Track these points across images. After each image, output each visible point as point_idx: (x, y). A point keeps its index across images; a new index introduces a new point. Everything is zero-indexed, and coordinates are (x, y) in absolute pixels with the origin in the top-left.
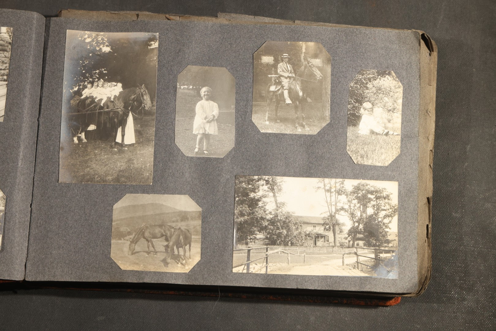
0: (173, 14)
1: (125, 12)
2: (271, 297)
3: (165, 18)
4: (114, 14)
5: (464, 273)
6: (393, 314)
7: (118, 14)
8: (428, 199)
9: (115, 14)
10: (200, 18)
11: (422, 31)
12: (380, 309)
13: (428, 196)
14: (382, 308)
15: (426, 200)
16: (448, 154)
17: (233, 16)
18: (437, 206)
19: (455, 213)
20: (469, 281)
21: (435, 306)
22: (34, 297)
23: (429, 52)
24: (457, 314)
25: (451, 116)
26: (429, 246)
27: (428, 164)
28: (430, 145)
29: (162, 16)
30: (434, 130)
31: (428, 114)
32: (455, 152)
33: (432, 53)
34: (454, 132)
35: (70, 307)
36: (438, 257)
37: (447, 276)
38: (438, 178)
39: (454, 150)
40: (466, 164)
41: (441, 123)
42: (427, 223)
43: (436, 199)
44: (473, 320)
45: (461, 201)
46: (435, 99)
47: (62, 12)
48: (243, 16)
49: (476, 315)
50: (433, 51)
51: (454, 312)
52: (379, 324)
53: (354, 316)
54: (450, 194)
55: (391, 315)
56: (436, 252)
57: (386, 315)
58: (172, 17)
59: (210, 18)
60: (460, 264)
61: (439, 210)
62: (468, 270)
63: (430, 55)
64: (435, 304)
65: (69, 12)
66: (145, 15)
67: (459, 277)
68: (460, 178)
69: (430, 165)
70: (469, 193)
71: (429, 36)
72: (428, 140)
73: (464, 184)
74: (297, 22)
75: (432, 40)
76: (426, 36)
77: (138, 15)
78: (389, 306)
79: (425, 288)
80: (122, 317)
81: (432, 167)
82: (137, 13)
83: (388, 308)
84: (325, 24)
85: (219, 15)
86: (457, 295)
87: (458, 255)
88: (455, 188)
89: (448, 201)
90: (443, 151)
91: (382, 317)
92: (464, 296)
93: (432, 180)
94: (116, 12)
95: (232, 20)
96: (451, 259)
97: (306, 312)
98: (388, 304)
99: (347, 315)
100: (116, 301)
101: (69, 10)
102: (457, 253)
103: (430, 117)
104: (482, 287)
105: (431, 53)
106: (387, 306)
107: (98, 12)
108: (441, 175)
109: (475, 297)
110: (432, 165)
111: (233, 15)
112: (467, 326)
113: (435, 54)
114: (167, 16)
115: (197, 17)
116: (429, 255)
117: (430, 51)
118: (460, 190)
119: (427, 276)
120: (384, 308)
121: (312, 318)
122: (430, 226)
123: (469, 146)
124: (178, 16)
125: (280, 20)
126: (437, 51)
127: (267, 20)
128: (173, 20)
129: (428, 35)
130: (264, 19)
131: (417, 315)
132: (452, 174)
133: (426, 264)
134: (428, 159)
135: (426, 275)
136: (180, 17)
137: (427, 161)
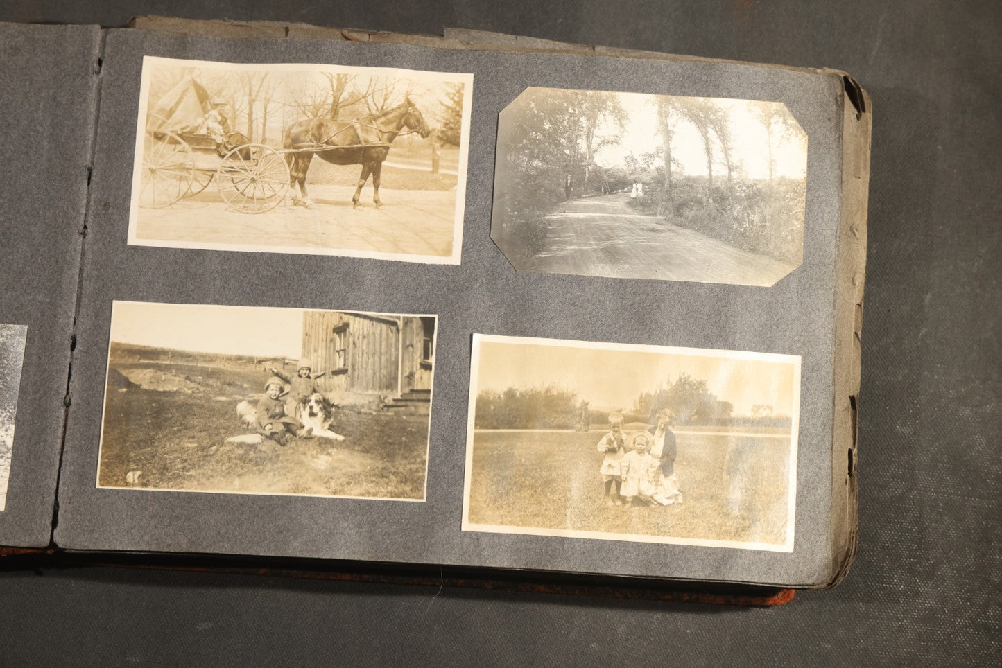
0: (356, 29)
1: (261, 23)
2: (542, 588)
3: (340, 35)
4: (238, 26)
5: (916, 543)
6: (779, 622)
7: (247, 26)
8: (852, 399)
9: (242, 26)
10: (409, 37)
11: (843, 72)
12: (754, 612)
13: (851, 395)
14: (758, 609)
15: (849, 401)
16: (889, 311)
17: (474, 35)
18: (866, 411)
19: (902, 426)
20: (928, 559)
21: (860, 607)
22: (73, 584)
23: (856, 112)
24: (903, 621)
25: (895, 236)
26: (852, 490)
27: (854, 331)
28: (857, 295)
29: (336, 32)
30: (863, 265)
31: (854, 233)
32: (902, 307)
33: (863, 113)
34: (900, 268)
35: (144, 604)
36: (867, 512)
37: (883, 548)
38: (869, 358)
39: (899, 304)
40: (923, 331)
41: (875, 251)
42: (850, 447)
43: (864, 398)
44: (935, 635)
45: (913, 403)
46: (866, 205)
47: (137, 20)
48: (494, 35)
49: (940, 624)
50: (864, 111)
51: (898, 619)
52: (752, 641)
53: (703, 625)
54: (892, 389)
55: (775, 624)
56: (864, 501)
57: (766, 623)
58: (355, 35)
59: (431, 39)
60: (909, 524)
61: (870, 419)
62: (926, 537)
63: (858, 119)
64: (861, 604)
65: (150, 20)
66: (302, 29)
67: (908, 550)
68: (911, 357)
69: (856, 333)
70: (927, 387)
71: (857, 82)
72: (854, 284)
73: (918, 370)
74: (598, 48)
75: (862, 90)
76: (851, 81)
77: (287, 30)
78: (771, 606)
79: (845, 573)
80: (248, 623)
81: (860, 337)
82: (285, 24)
83: (770, 611)
84: (655, 53)
85: (446, 33)
86: (904, 586)
87: (906, 507)
88: (901, 377)
89: (887, 403)
90: (878, 305)
91: (757, 627)
92: (918, 588)
93: (859, 362)
94: (244, 23)
95: (472, 43)
96: (892, 515)
97: (610, 617)
98: (770, 602)
99: (689, 624)
100: (236, 593)
101: (150, 16)
102: (905, 504)
103: (858, 239)
104: (953, 570)
105: (860, 116)
106: (767, 607)
107: (208, 22)
108: (875, 351)
109: (939, 591)
110: (859, 333)
111: (474, 33)
112: (922, 646)
113: (868, 116)
114: (345, 32)
115: (404, 36)
116: (853, 509)
117: (859, 111)
118: (911, 381)
119: (849, 549)
120: (762, 610)
121: (622, 629)
122: (855, 451)
123: (929, 296)
124: (364, 32)
125: (565, 44)
126: (871, 111)
127: (540, 43)
128: (356, 40)
129: (854, 79)
130: (534, 42)
131: (826, 623)
132: (896, 350)
133: (848, 525)
134: (852, 321)
135: (846, 548)
136: (369, 35)
137: (851, 325)
